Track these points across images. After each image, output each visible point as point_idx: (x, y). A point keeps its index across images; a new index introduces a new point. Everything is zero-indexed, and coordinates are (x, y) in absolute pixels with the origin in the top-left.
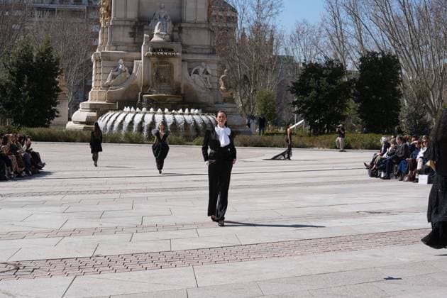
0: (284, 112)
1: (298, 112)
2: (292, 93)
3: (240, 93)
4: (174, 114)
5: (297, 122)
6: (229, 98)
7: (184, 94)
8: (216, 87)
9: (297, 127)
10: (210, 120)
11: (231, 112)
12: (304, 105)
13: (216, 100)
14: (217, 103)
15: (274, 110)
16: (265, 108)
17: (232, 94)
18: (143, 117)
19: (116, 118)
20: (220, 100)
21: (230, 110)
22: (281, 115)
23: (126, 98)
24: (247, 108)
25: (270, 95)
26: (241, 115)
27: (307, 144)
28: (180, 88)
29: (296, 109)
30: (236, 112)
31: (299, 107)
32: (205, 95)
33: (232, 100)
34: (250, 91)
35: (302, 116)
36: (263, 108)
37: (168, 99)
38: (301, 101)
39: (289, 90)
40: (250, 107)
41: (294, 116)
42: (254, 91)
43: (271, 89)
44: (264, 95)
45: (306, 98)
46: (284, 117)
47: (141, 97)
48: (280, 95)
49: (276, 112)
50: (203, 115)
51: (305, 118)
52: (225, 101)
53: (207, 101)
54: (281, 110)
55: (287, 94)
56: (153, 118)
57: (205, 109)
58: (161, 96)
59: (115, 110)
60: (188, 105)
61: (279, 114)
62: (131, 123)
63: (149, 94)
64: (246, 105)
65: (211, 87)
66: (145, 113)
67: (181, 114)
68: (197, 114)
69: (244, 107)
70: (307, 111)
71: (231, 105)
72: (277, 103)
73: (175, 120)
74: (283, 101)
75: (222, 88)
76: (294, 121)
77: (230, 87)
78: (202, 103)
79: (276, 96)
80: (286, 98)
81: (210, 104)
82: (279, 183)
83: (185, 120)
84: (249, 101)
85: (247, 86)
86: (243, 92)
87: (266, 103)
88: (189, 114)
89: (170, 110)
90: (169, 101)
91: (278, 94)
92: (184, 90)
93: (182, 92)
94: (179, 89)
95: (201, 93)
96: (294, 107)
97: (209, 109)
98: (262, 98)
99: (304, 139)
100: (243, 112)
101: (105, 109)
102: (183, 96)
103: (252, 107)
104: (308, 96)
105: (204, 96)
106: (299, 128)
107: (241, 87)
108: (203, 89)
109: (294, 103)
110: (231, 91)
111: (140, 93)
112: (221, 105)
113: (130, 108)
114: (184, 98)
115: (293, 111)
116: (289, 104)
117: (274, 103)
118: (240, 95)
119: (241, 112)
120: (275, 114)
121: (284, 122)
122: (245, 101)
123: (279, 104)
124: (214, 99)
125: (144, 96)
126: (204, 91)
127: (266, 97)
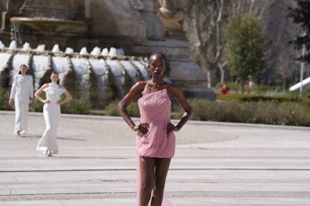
0: (281, 59)
2: (297, 20)
3: (198, 21)
6: (176, 30)
7: (91, 20)
8: (151, 9)
9: (304, 87)
11: (180, 56)
13: (150, 35)
14: (152, 39)
15: (259, 54)
16: (243, 49)
17: (181, 22)
18: (11, 60)
20: (159, 33)
21: (176, 52)
22: (274, 64)
24: (209, 50)
25: (253, 25)
26: (198, 63)
28: (84, 8)
29: (304, 51)
30: (188, 57)
31: (308, 48)
32: (130, 23)
33: (180, 34)
34: (216, 18)
36: (238, 49)
37: (60, 28)
39: (291, 15)
40: (215, 49)
41: (299, 67)
42: (224, 17)
43: (258, 14)
44: (243, 25)
46: (281, 68)
47: (8, 22)
48: (273, 26)
49: (263, 58)
50: (127, 59)
52: (167, 35)
53: (134, 34)
54: (275, 55)
57: (131, 49)
58: (47, 22)
60: (96, 41)
61: (271, 62)
63: (22, 16)
64: (207, 45)
65: (142, 7)
67: (84, 56)
68: (114, 58)
69: (203, 48)
71: (180, 43)
72: (265, 42)
73: (72, 67)
74: (279, 38)
75: (163, 9)
76: (299, 76)
77: (179, 10)
78: (124, 38)
79: (265, 28)
80: (285, 32)
81: (138, 40)
83: (91, 69)
84: (213, 37)
85: (211, 8)
86: (203, 19)
87: (246, 41)
88: (100, 57)
89: (62, 49)
90: (64, 32)
91: (270, 24)
92: (92, 11)
93: (87, 14)
94: (81, 8)
95: (122, 18)
96: (300, 48)
97: (138, 49)
98: (237, 31)
100: (202, 58)
102: (90, 23)
103: (219, 48)
105: (129, 25)
106: (308, 89)
107: (200, 8)
108: (127, 11)
109: (300, 41)
110: (180, 16)
111: (4, 14)
112: (160, 43)
114: (90, 26)
115: (298, 56)
116: (291, 42)
117: (262, 41)
118: (197, 26)
119: (199, 57)
120: (262, 62)
121: (280, 77)
122: (206, 36)
123: (271, 42)
124: (147, 31)
125: (13, 19)
126: (128, 15)
127: (247, 29)
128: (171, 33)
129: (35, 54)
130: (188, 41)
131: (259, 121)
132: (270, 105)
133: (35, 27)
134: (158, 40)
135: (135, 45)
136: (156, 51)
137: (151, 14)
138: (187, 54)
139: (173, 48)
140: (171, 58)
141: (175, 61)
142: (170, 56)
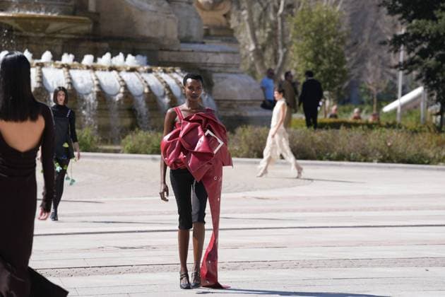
0: (369, 65)
1: (407, 66)
2: (392, 11)
3: (251, 13)
4: (69, 67)
5: (403, 94)
6: (221, 28)
7: (98, 14)
9: (403, 106)
10: (168, 87)
11: (226, 66)
12: (425, 46)
13: (183, 35)
14: (186, 40)
15: (340, 61)
16: (317, 54)
17: (226, 16)
20: (196, 32)
21: (220, 59)
22: (360, 75)
24: (268, 54)
25: (331, 19)
26: (253, 74)
27: (431, 154)
29: (402, 56)
30: (238, 66)
31: (409, 51)
32: (155, 18)
33: (226, 34)
34: (276, 10)
35: (419, 77)
36: (310, 54)
37: (53, 26)
38: (417, 36)
39: (384, 4)
40: (276, 54)
41: (395, 77)
42: (288, 7)
43: (336, 3)
44: (315, 19)
45: (430, 27)
46: (370, 80)
48: (357, 18)
49: (346, 67)
50: (150, 71)
51: (426, 83)
52: (207, 35)
53: (161, 34)
54: (361, 60)
55: (378, 18)
57: (156, 56)
58: (33, 18)
60: (106, 45)
61: (355, 72)
64: (264, 49)
67: (88, 68)
68: (133, 70)
69: (259, 53)
70: (431, 62)
71: (226, 47)
72: (348, 42)
73: (71, 83)
74: (366, 36)
76: (395, 90)
78: (146, 40)
79: (347, 21)
80: (374, 28)
81: (166, 43)
82: (350, 256)
83: (99, 86)
84: (272, 36)
86: (258, 10)
87: (320, 42)
88: (111, 69)
89: (56, 57)
90: (59, 32)
91: (354, 15)
92: (98, 3)
93: (92, 7)
95: (142, 11)
96: (397, 51)
97: (165, 56)
98: (308, 27)
99: (423, 139)
100: (258, 67)
102: (96, 18)
103: (281, 52)
104: (435, 19)
106: (409, 109)
109: (397, 41)
110: (226, 7)
112: (197, 47)
114: (96, 24)
115: (394, 62)
116: (384, 43)
117: (343, 41)
118: (250, 20)
119: (253, 65)
120: (344, 72)
121: (368, 92)
122: (262, 35)
123: (355, 44)
124: (179, 30)
126: (151, 7)
127: (321, 24)
128: (212, 32)
130: (237, 42)
131: (341, 157)
132: (357, 133)
133: (15, 26)
134: (195, 42)
135: (161, 50)
136: (192, 58)
137: (184, 5)
138: (237, 62)
139: (217, 53)
140: (213, 69)
141: (220, 72)
142: (213, 65)
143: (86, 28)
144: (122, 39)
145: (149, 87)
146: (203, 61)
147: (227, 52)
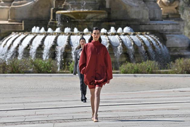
6: (174, 14)
7: (110, 9)
10: (143, 42)
11: (173, 31)
13: (152, 17)
14: (153, 19)
18: (56, 39)
19: (22, 41)
20: (158, 15)
21: (170, 27)
23: (34, 15)
30: (179, 31)
32: (137, 9)
37: (89, 16)
47: (54, 14)
50: (135, 34)
53: (140, 17)
56: (69, 40)
59: (19, 32)
60: (114, 23)
62: (41, 47)
63: (64, 10)
66: (59, 34)
68: (126, 34)
78: (133, 20)
81: (143, 21)
90: (92, 18)
92: (110, 3)
93: (107, 5)
95: (131, 6)
97: (143, 27)
101: (7, 30)
102: (109, 11)
108: (134, 1)
111: (52, 9)
112: (159, 22)
113: (40, 29)
114: (109, 14)
124: (149, 14)
125: (58, 12)
126: (136, 4)
128: (170, 16)
129: (72, 34)
133: (72, 16)
134: (158, 20)
135: (141, 24)
136: (156, 28)
137: (152, 3)
138: (178, 29)
139: (168, 25)
140: (166, 32)
141: (170, 34)
142: (166, 31)
143: (104, 16)
144: (122, 20)
145: (134, 42)
146: (162, 29)
147: (173, 24)
